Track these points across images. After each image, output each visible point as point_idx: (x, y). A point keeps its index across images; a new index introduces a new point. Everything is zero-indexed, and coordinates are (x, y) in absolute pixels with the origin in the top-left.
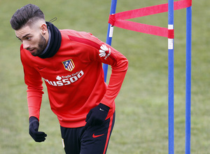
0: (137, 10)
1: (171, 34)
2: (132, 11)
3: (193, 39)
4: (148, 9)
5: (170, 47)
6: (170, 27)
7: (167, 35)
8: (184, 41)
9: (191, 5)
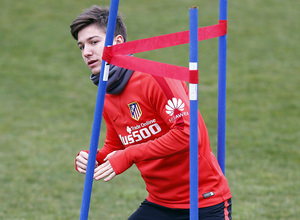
0: (146, 40)
1: (194, 77)
2: (137, 42)
3: (229, 84)
4: (161, 38)
5: (193, 96)
6: (193, 66)
7: (188, 78)
8: (215, 88)
9: (225, 32)
